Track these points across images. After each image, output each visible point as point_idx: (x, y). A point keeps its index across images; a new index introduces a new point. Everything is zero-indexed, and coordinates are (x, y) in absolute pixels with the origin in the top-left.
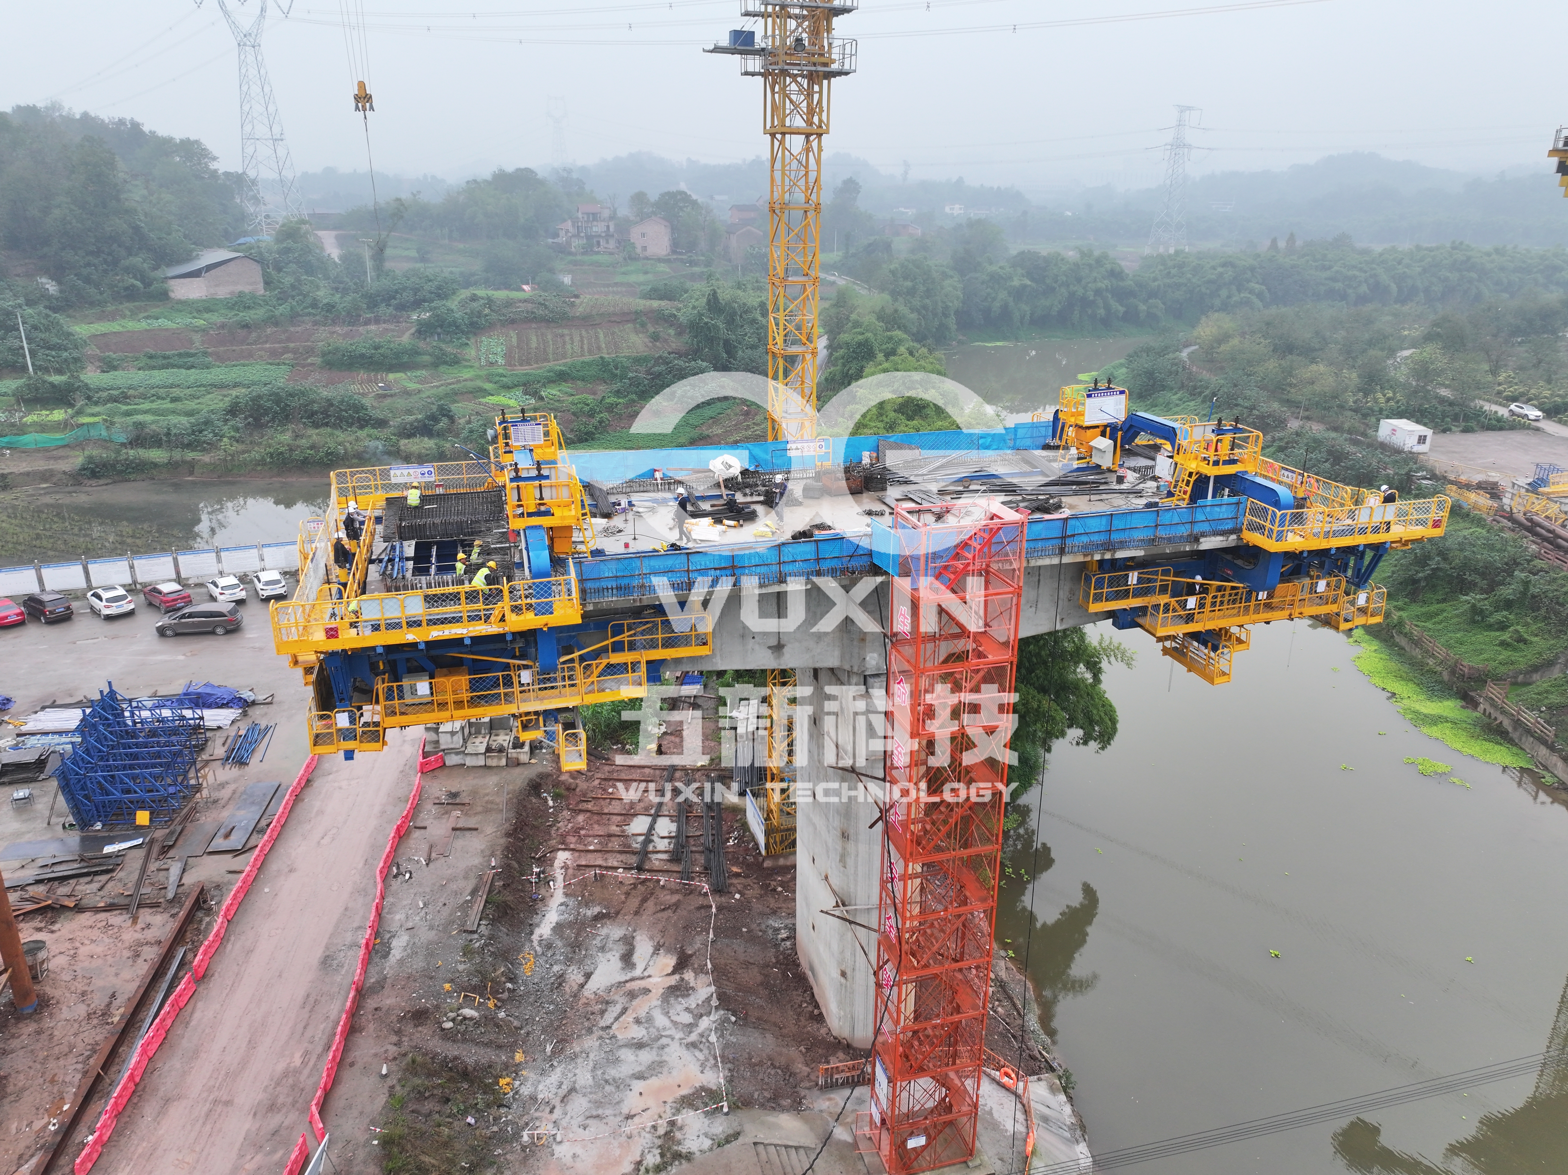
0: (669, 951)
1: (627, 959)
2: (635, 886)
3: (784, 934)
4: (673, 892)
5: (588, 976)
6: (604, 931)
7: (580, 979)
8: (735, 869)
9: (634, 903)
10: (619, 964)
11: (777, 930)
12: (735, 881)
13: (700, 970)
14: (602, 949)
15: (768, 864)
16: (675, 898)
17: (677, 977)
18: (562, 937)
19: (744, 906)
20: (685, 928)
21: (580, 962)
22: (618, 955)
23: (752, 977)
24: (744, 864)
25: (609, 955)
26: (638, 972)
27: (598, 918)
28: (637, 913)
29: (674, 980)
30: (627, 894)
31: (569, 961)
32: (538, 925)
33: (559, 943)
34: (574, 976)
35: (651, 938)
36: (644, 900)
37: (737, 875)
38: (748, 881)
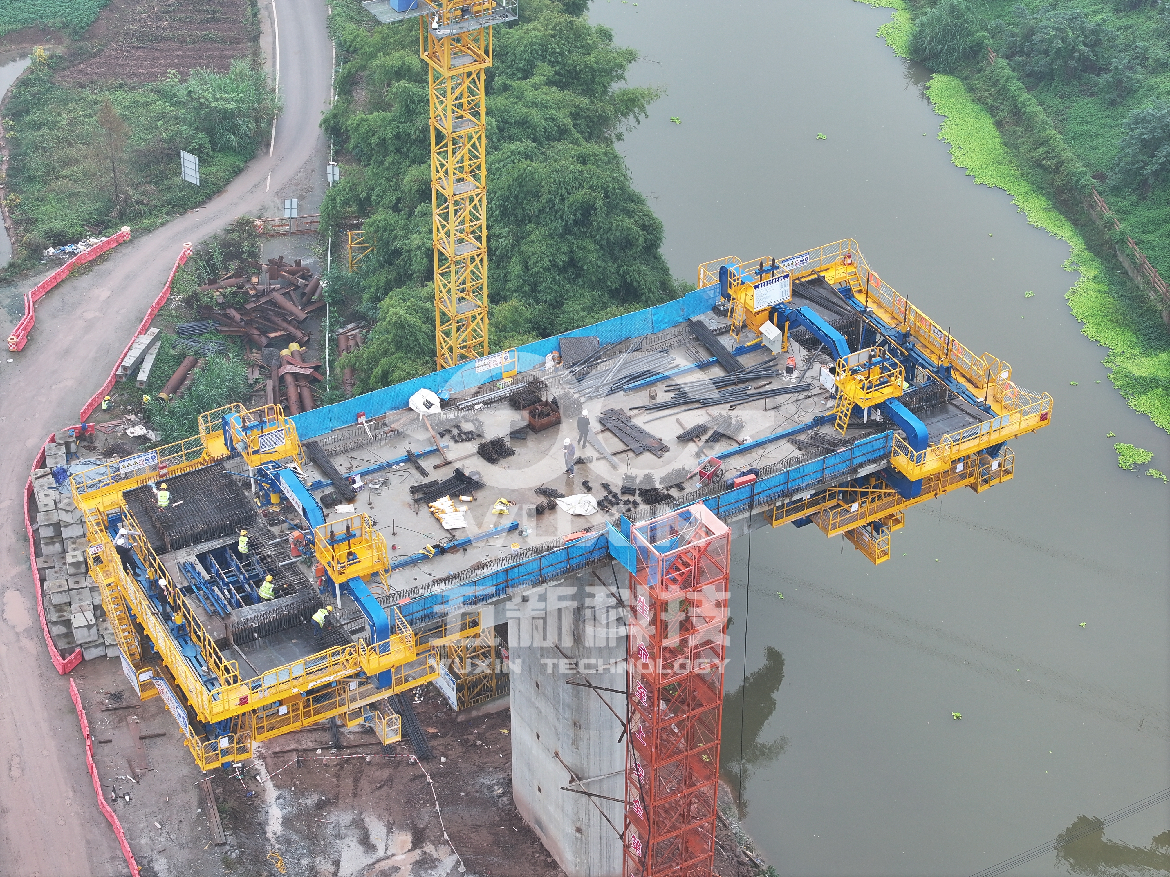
0: (401, 828)
1: (365, 841)
2: (341, 766)
3: (498, 790)
4: (382, 766)
5: (337, 864)
6: (332, 819)
7: (332, 869)
8: (431, 730)
9: (348, 784)
10: (361, 849)
11: (490, 787)
12: (434, 743)
13: (438, 842)
14: (338, 836)
15: (461, 718)
16: (385, 773)
17: (418, 851)
18: (295, 832)
19: (452, 769)
20: (408, 802)
21: (324, 852)
22: (355, 840)
23: (482, 838)
24: (437, 723)
25: (347, 841)
26: (381, 853)
27: (320, 806)
28: (355, 795)
29: (417, 854)
30: (338, 776)
31: (312, 853)
32: (266, 823)
33: (295, 838)
34: (325, 867)
35: (380, 818)
36: (357, 780)
37: (435, 736)
38: (446, 740)
